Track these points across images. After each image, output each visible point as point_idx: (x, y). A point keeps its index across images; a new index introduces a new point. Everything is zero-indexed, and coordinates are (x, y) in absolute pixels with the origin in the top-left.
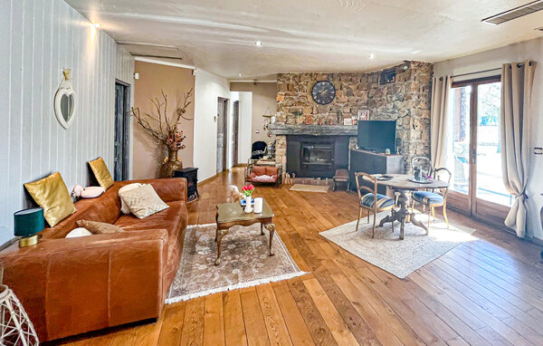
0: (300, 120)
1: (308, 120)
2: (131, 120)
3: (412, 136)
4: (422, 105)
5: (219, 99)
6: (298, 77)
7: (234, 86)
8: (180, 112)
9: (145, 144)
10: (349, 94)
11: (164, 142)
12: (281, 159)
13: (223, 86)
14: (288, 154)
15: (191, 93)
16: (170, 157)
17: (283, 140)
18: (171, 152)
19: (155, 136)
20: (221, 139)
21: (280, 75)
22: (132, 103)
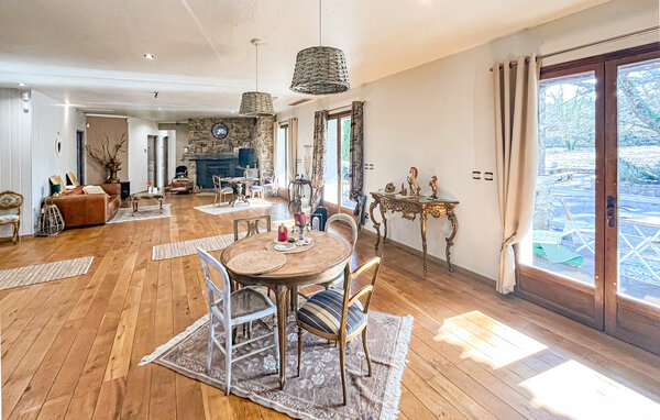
0: (204, 150)
1: (211, 149)
2: (85, 153)
3: (263, 157)
4: (269, 138)
5: (149, 137)
6: (203, 121)
7: (161, 126)
8: (118, 147)
9: (95, 168)
10: (238, 131)
11: (107, 166)
12: (192, 176)
13: (153, 127)
14: (197, 173)
15: (125, 135)
16: (112, 175)
17: (194, 163)
18: (112, 172)
19: (101, 163)
20: (152, 166)
21: (190, 120)
22: (85, 143)
